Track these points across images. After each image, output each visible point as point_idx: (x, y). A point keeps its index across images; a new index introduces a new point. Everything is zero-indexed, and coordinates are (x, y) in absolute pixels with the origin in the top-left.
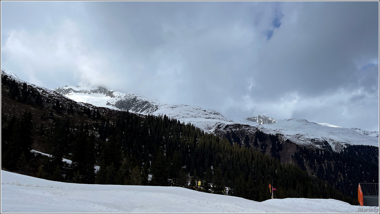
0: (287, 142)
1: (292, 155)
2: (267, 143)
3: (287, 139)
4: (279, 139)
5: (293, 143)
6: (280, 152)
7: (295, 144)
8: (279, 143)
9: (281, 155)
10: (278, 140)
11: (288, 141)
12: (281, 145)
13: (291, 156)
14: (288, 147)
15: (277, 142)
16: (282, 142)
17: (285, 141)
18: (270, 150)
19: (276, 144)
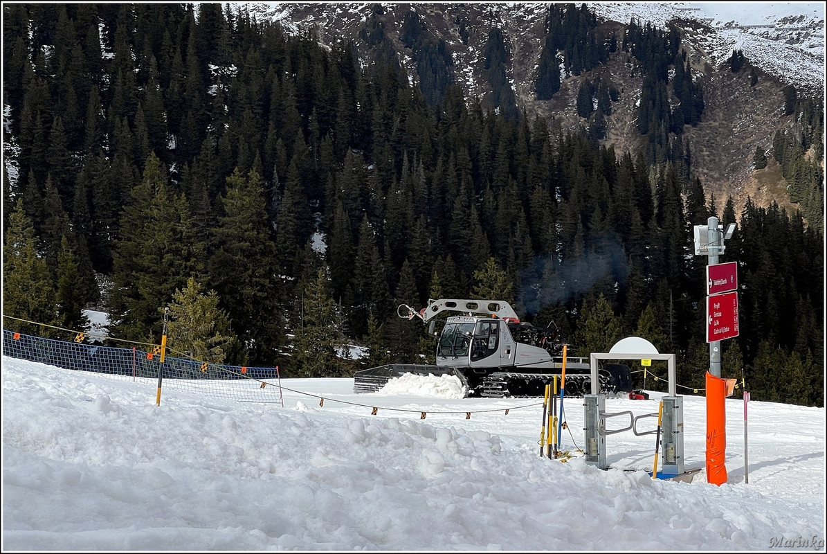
0: (733, 70)
1: (760, 151)
2: (616, 78)
3: (730, 54)
4: (684, 54)
5: (768, 77)
6: (691, 133)
7: (777, 81)
8: (685, 75)
9: (692, 148)
10: (678, 58)
11: (738, 61)
12: (696, 89)
13: (751, 157)
14: (736, 101)
15: (672, 73)
16: (702, 68)
17: (719, 62)
18: (629, 121)
19: (667, 79)
